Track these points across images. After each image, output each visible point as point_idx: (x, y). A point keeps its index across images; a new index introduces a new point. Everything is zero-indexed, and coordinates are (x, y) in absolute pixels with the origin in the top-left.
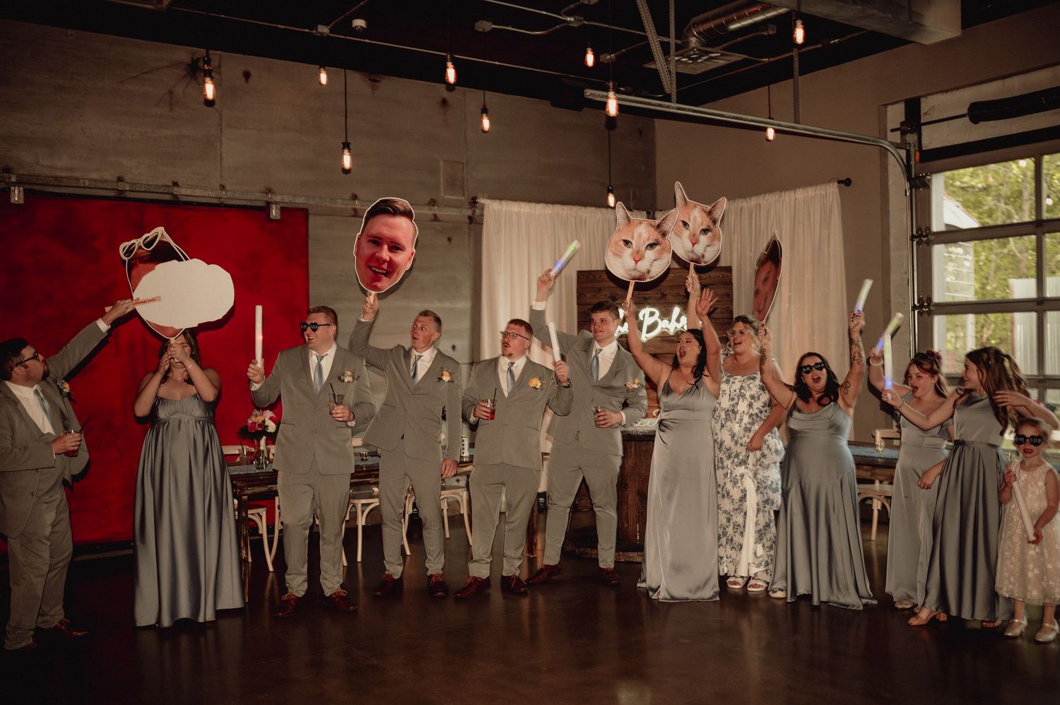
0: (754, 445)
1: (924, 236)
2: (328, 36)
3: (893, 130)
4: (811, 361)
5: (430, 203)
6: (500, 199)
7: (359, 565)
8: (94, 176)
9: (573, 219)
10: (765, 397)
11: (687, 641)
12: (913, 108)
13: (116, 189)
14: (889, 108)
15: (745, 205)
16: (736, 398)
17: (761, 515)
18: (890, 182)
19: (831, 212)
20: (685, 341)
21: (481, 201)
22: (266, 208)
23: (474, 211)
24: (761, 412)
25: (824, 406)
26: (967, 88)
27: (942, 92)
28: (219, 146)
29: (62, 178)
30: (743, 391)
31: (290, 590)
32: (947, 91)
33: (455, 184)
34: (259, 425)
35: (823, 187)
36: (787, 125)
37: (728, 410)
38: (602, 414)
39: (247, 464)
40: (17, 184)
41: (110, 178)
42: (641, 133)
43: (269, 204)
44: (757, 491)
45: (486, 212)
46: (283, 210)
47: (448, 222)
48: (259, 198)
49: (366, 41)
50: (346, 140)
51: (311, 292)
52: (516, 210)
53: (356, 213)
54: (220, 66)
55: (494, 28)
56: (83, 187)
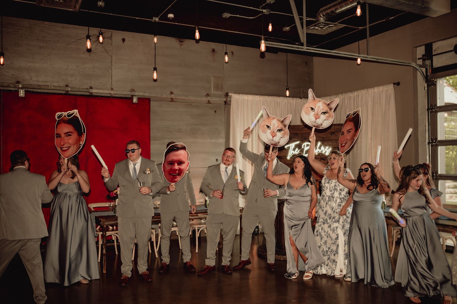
0: (343, 213)
1: (434, 109)
2: (158, 22)
3: (419, 59)
5: (206, 95)
6: (239, 93)
8: (56, 84)
9: (273, 103)
12: (429, 48)
13: (65, 90)
14: (418, 48)
15: (352, 95)
18: (418, 84)
19: (390, 98)
20: (297, 162)
21: (230, 94)
22: (131, 99)
23: (227, 99)
24: (345, 197)
25: (370, 190)
26: (454, 38)
27: (442, 40)
28: (111, 71)
29: (41, 85)
32: (444, 40)
33: (218, 87)
34: (115, 194)
35: (387, 86)
36: (364, 56)
38: (266, 191)
40: (22, 88)
41: (62, 85)
42: (306, 63)
43: (133, 96)
45: (232, 100)
46: (139, 99)
47: (214, 104)
48: (129, 94)
49: (176, 23)
50: (155, 67)
51: (151, 135)
52: (246, 98)
53: (172, 100)
54: (111, 36)
55: (231, 16)
56: (50, 90)
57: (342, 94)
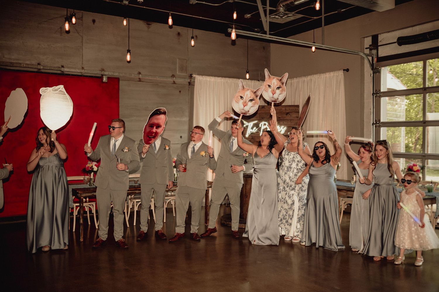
0: (298, 182)
1: (378, 94)
2: (128, 5)
3: (366, 48)
4: (319, 145)
5: (172, 76)
6: (202, 75)
7: (135, 227)
8: (28, 62)
9: (234, 84)
11: (260, 262)
12: (375, 39)
13: (37, 68)
14: (365, 39)
15: (305, 79)
16: (291, 162)
17: (300, 211)
18: (365, 71)
19: (340, 83)
21: (194, 76)
22: (101, 78)
23: (191, 80)
24: (302, 168)
25: (324, 164)
26: (397, 31)
27: (387, 32)
28: (81, 51)
29: (14, 63)
30: (294, 159)
31: (100, 237)
32: (389, 32)
33: (183, 69)
34: (90, 168)
35: (337, 72)
36: (319, 45)
37: (288, 167)
38: (233, 167)
39: (86, 184)
41: (34, 64)
42: (264, 48)
43: (102, 75)
44: (299, 201)
45: (196, 80)
46: (109, 78)
47: (179, 84)
48: (99, 73)
49: (144, 7)
50: (129, 49)
51: (120, 113)
52: (209, 80)
53: (140, 80)
54: (82, 17)
56: (23, 67)
57: (297, 78)
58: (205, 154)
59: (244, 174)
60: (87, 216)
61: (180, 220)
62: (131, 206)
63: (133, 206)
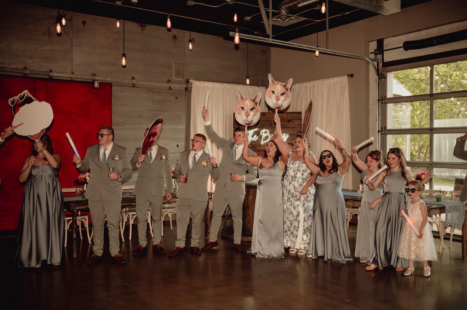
0: (303, 192)
1: (384, 100)
2: (121, 6)
3: (371, 53)
4: (326, 154)
5: (168, 81)
6: (200, 80)
7: (130, 241)
8: (13, 66)
9: (233, 89)
10: (309, 171)
11: (266, 276)
12: (380, 43)
13: (23, 73)
14: (370, 43)
15: (308, 85)
16: (296, 171)
17: (306, 222)
18: (370, 76)
19: (344, 88)
20: (270, 145)
21: (191, 81)
22: (93, 83)
23: (188, 86)
24: (307, 177)
25: (331, 173)
26: (403, 35)
27: (393, 36)
28: (71, 54)
30: (299, 168)
31: (95, 253)
32: (394, 36)
33: (179, 73)
34: (83, 179)
35: (341, 77)
36: (323, 49)
37: (293, 176)
38: (233, 176)
39: (79, 196)
41: (20, 68)
42: (264, 52)
43: (94, 81)
44: (304, 212)
45: (193, 86)
46: (100, 84)
47: (175, 90)
48: (90, 78)
49: (139, 8)
50: (124, 53)
51: (113, 121)
52: (206, 85)
53: (134, 86)
54: (72, 18)
55: (195, 4)
56: (8, 72)
57: (299, 83)
58: (206, 164)
59: (246, 184)
60: (79, 231)
61: (181, 233)
62: (125, 220)
63: (128, 219)
